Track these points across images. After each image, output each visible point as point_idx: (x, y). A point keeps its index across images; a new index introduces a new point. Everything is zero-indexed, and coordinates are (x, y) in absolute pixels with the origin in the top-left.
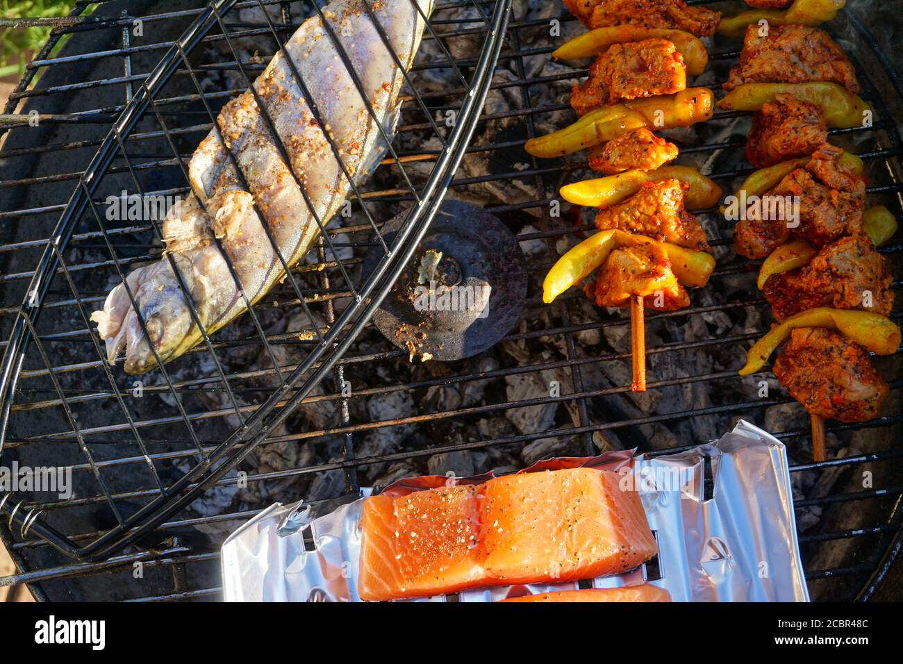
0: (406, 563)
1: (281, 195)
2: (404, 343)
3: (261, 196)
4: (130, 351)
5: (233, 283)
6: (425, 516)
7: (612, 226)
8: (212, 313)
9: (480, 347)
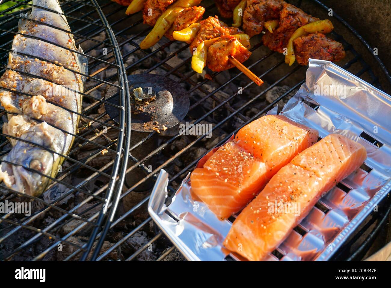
0: (231, 181)
2: (151, 129)
5: (60, 131)
6: (223, 161)
7: (201, 42)
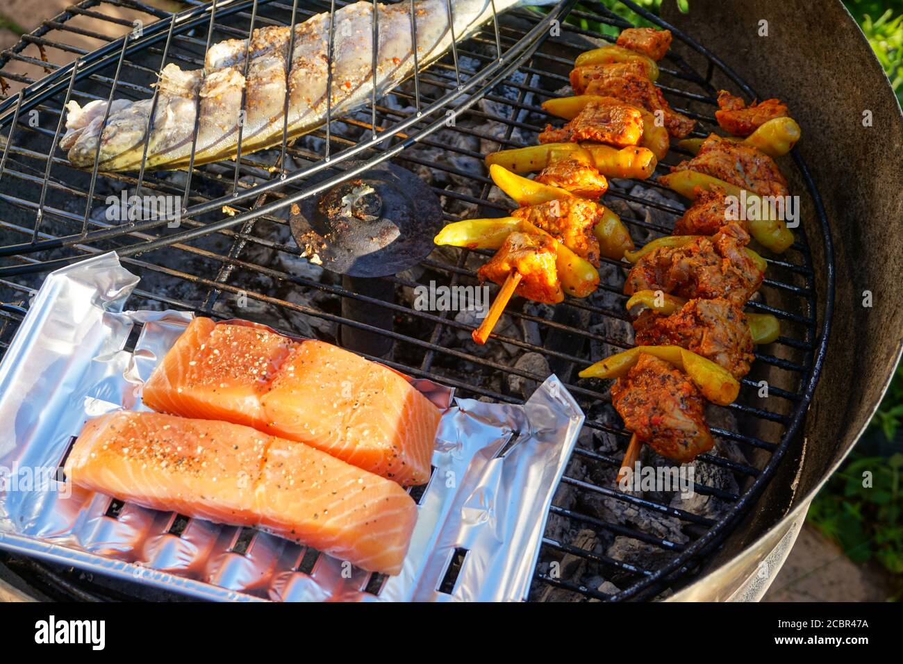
1: (268, 87)
2: (304, 244)
3: (252, 83)
4: (80, 140)
5: (192, 128)
8: (162, 143)
9: (366, 273)
